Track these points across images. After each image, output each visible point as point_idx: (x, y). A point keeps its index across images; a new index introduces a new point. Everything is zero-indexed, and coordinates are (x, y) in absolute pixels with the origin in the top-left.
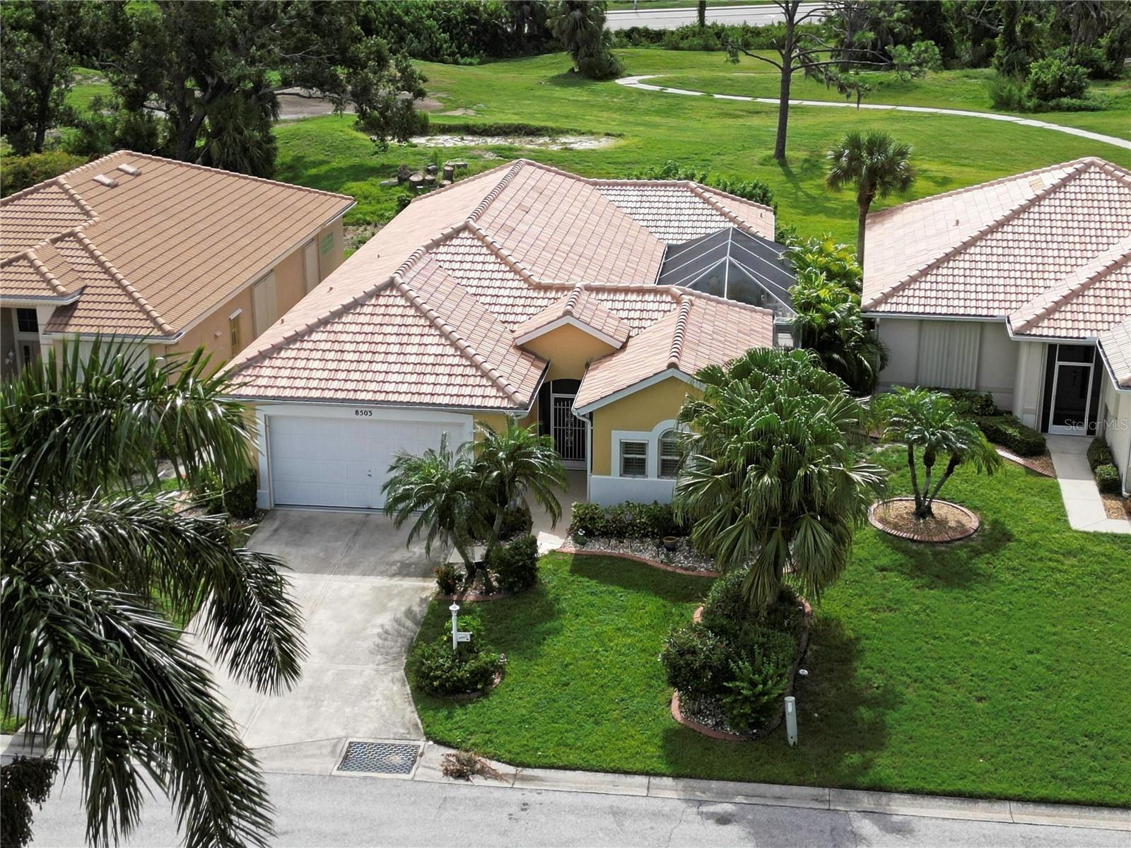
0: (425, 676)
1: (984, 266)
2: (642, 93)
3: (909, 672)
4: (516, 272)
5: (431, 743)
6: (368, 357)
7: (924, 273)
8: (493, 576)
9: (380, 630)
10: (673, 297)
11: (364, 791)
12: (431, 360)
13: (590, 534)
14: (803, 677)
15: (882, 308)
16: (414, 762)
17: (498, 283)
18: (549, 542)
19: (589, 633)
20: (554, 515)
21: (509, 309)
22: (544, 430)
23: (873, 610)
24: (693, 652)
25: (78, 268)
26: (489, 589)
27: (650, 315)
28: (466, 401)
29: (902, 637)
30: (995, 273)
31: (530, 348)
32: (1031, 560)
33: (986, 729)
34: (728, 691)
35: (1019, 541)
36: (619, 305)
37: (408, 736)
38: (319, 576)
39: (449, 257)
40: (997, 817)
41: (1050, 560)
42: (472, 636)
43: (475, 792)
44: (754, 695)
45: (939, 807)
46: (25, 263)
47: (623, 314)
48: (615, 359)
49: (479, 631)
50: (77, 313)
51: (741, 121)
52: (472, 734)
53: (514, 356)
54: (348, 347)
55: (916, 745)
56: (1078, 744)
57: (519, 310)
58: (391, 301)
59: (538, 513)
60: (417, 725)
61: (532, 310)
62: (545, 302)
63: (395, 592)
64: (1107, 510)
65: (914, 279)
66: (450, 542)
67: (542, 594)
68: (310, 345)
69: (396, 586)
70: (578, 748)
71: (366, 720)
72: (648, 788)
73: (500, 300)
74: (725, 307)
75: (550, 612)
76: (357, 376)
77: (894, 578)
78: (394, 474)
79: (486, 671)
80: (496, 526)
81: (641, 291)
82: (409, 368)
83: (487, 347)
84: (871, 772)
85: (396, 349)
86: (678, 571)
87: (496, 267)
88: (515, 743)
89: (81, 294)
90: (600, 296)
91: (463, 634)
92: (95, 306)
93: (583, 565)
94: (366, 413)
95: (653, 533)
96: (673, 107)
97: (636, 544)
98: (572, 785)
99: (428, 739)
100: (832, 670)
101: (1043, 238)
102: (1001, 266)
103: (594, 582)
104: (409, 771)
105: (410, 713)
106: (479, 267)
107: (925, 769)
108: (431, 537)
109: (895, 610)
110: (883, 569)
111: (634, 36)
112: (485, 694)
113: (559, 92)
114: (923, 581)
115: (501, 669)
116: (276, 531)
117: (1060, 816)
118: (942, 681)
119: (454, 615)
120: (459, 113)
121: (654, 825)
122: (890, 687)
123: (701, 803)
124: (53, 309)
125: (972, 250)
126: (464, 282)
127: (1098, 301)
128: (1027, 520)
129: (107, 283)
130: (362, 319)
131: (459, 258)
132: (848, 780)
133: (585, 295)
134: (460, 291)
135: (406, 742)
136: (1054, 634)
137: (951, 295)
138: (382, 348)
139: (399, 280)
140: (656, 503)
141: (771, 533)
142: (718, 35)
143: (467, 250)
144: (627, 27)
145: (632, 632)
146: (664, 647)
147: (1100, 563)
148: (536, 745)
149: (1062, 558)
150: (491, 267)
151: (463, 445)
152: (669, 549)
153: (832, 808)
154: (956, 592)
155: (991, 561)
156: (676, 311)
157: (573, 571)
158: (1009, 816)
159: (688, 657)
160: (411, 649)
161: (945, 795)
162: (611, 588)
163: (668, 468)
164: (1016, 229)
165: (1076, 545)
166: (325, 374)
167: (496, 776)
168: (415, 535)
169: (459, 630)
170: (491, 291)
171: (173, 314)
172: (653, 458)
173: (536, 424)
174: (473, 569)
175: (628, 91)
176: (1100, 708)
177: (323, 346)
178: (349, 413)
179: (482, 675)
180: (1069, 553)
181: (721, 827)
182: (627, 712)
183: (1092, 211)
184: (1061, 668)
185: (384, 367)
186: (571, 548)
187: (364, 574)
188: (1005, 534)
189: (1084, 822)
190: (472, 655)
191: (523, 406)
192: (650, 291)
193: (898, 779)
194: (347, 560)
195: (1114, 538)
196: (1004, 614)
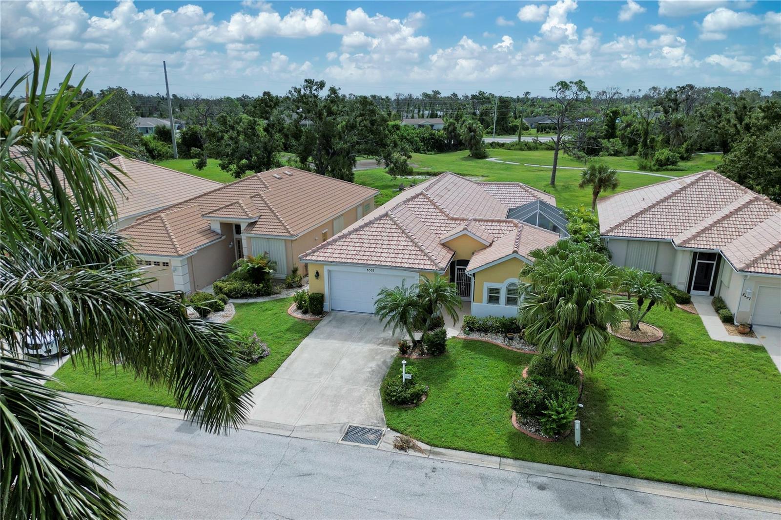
0: (388, 395)
1: (659, 217)
2: (496, 163)
3: (638, 409)
4: (442, 213)
5: (389, 429)
6: (374, 246)
7: (630, 219)
8: (425, 347)
9: (370, 370)
10: (514, 224)
11: (353, 453)
12: (402, 248)
13: (471, 330)
14: (581, 408)
15: (610, 234)
16: (380, 439)
17: (434, 217)
18: (453, 332)
19: (470, 378)
20: (455, 320)
21: (439, 228)
22: (452, 280)
23: (614, 375)
24: (526, 393)
25: (260, 208)
26: (423, 353)
27: (503, 232)
28: (416, 266)
29: (631, 390)
30: (665, 220)
31: (447, 245)
32: (693, 353)
33: (686, 444)
34: (544, 415)
35: (686, 344)
36: (489, 228)
37: (378, 425)
38: (346, 342)
39: (413, 206)
40: (699, 498)
41: (704, 354)
42: (412, 376)
43: (409, 459)
44: (558, 419)
45: (664, 489)
46: (238, 205)
47: (491, 231)
48: (486, 250)
49: (416, 374)
50: (256, 226)
51: (535, 173)
52: (410, 426)
53: (440, 248)
54: (365, 241)
55: (646, 451)
56: (739, 457)
57: (443, 229)
58: (386, 222)
59: (447, 319)
60: (383, 419)
61: (449, 229)
62: (455, 226)
63: (380, 351)
64: (728, 331)
65: (625, 222)
66: (405, 330)
67: (448, 357)
68: (349, 240)
69: (380, 349)
70: (463, 439)
71: (359, 414)
72: (500, 464)
73: (435, 224)
74: (538, 230)
75: (451, 366)
76: (368, 254)
77: (624, 359)
78: (380, 297)
79: (419, 394)
80: (427, 324)
81: (499, 221)
82: (392, 251)
83: (427, 243)
84: (622, 465)
85: (387, 242)
86: (514, 350)
87: (434, 210)
88: (431, 433)
89: (259, 218)
90: (480, 223)
91: (408, 375)
92: (264, 223)
93: (469, 345)
94: (371, 270)
95: (502, 331)
96: (508, 168)
97: (494, 336)
98: (459, 459)
99: (388, 427)
100: (595, 405)
101: (688, 205)
102: (668, 217)
103: (473, 353)
104: (377, 444)
105: (380, 412)
106: (427, 210)
107: (653, 466)
108: (395, 327)
109: (626, 375)
110: (617, 354)
111: (492, 145)
112: (417, 405)
113: (464, 163)
114: (639, 361)
115: (426, 393)
116: (330, 321)
117: (736, 500)
118: (657, 416)
119: (404, 365)
120: (425, 169)
121: (503, 487)
122: (628, 417)
123: (529, 475)
124: (247, 224)
125: (653, 210)
126: (419, 216)
127: (719, 232)
128: (688, 334)
129: (270, 214)
130: (373, 229)
131: (418, 206)
132: (610, 469)
133: (473, 223)
134: (417, 220)
135: (376, 428)
136: (714, 393)
137: (643, 229)
138: (381, 242)
139: (390, 213)
140: (504, 317)
141: (569, 333)
142: (526, 145)
143: (421, 203)
144: (491, 142)
145: (492, 379)
146: (510, 390)
147: (730, 357)
148: (442, 435)
149: (709, 353)
150: (432, 210)
151: (413, 285)
152: (509, 339)
153: (602, 484)
154: (657, 368)
155: (673, 353)
156: (515, 231)
157: (463, 347)
158: (705, 498)
159: (523, 396)
160: (384, 380)
161: (667, 482)
162: (481, 356)
163: (511, 301)
164: (674, 201)
165: (716, 347)
166: (355, 253)
167: (420, 450)
168: (388, 326)
169: (406, 373)
170: (431, 220)
171: (296, 228)
172: (503, 296)
173: (449, 277)
174: (416, 343)
175: (491, 163)
176: (747, 436)
177: (355, 240)
178: (364, 270)
179: (416, 396)
180: (713, 351)
181: (540, 491)
182: (489, 420)
183: (711, 193)
184: (721, 412)
185: (381, 250)
186: (463, 336)
187: (366, 342)
188: (677, 340)
189: (751, 505)
190: (412, 386)
191: (442, 269)
192: (503, 221)
193: (638, 470)
194: (359, 336)
195: (735, 345)
196: (685, 381)
